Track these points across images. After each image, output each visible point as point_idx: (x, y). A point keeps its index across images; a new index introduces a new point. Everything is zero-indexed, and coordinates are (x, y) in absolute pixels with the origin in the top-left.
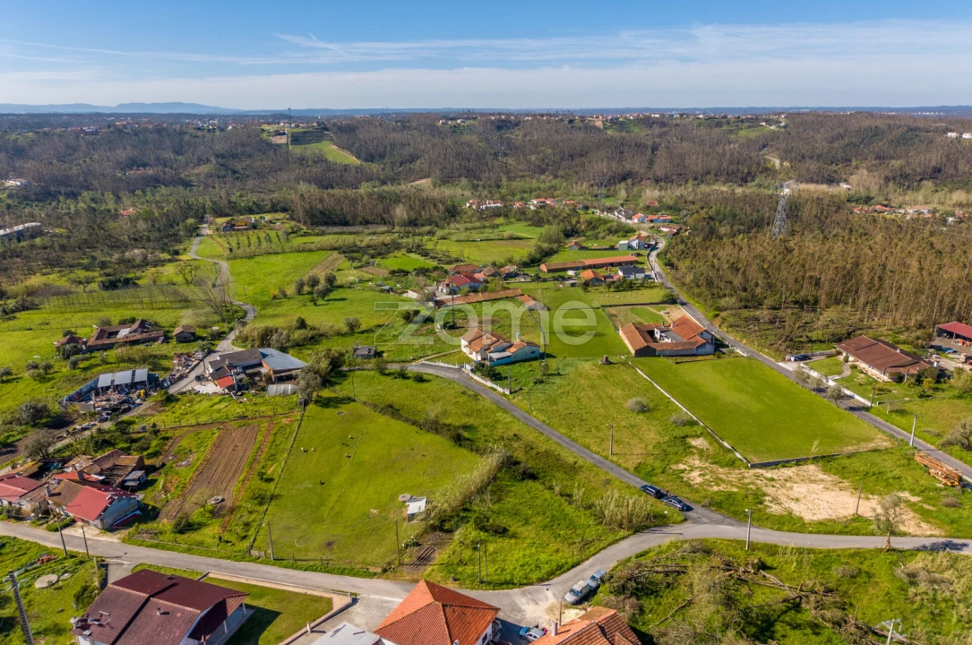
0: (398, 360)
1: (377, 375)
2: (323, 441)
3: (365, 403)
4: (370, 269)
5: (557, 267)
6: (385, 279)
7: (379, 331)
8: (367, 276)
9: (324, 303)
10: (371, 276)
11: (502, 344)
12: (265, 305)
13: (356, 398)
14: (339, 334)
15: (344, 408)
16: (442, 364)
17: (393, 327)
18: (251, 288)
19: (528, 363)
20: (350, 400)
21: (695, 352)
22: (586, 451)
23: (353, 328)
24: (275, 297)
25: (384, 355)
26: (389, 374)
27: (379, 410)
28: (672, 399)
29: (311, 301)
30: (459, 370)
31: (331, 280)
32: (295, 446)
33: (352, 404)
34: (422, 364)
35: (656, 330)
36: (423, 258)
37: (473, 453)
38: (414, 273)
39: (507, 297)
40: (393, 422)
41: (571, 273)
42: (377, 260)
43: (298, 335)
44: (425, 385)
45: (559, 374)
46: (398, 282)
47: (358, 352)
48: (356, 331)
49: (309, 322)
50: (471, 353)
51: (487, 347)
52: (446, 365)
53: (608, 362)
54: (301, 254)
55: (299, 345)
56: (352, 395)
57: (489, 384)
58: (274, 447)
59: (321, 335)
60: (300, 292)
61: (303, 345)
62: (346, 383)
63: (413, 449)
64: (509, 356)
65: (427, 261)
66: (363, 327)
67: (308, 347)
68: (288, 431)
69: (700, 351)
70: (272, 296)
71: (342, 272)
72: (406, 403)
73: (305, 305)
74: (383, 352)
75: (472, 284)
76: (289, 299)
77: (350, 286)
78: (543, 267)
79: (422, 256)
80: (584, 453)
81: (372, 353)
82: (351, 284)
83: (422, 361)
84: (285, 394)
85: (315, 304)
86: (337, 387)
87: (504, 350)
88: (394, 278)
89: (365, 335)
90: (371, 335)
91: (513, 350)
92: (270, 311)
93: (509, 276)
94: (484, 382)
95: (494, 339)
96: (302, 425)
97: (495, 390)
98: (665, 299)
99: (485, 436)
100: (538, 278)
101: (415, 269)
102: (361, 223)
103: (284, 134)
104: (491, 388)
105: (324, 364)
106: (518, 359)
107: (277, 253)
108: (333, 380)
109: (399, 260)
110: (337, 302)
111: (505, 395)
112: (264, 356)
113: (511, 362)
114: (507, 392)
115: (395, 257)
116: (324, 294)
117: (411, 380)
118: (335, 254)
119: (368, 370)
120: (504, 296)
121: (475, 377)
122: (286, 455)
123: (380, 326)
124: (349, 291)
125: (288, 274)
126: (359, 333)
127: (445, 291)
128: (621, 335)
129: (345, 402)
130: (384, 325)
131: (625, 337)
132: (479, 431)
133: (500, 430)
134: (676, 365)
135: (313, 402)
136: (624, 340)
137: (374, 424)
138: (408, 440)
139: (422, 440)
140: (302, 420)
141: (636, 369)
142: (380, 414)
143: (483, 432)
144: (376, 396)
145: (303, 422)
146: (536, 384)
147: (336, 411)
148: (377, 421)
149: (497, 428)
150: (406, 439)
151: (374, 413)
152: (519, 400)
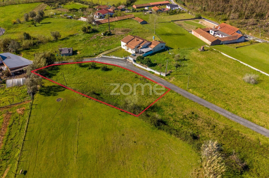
0: (87, 55)
1: (77, 67)
2: (49, 130)
3: (75, 90)
4: (60, 9)
5: (140, 6)
6: (68, 13)
7: (71, 39)
8: (59, 12)
9: (40, 25)
10: (61, 12)
11: (146, 43)
12: (9, 28)
13: (68, 86)
14: (50, 41)
15: (61, 95)
16: (114, 57)
17: (78, 36)
18: (3, 19)
19: (162, 54)
22: (252, 124)
23: (57, 37)
24: (15, 23)
25: (78, 52)
26: (85, 66)
27: (86, 95)
28: (261, 72)
29: (32, 24)
30: (125, 60)
31: (42, 14)
32: (27, 139)
33: (66, 90)
34: (102, 57)
35: (211, 31)
36: (82, 4)
37: (173, 136)
38: (80, 10)
39: (129, 19)
40: (98, 105)
41: (146, 8)
42: (62, 6)
43: (25, 43)
44: (109, 73)
45: (184, 60)
46: (74, 14)
47: (63, 52)
48: (59, 39)
49: (32, 35)
50: (128, 50)
51: (138, 45)
52: (117, 58)
53: (204, 50)
54: (28, 4)
55: (27, 49)
56: (64, 84)
57: (148, 69)
58: (9, 141)
59: (39, 43)
60: (27, 20)
61: (29, 49)
62: (58, 74)
63: (123, 135)
64: (151, 50)
65: (84, 5)
66: (62, 37)
67: (33, 50)
68: (21, 121)
70: (13, 23)
71: (47, 11)
72: (102, 88)
73: (30, 27)
74: (77, 51)
75: (109, 13)
76: (22, 24)
77: (52, 16)
78: (134, 7)
79: (81, 3)
80: (252, 126)
81: (71, 52)
82: (52, 15)
83: (101, 55)
84: (19, 85)
85: (35, 26)
86: (54, 78)
87: (147, 47)
88: (72, 12)
89: (64, 41)
90: (68, 40)
91: (153, 46)
92: (12, 30)
93: (123, 10)
94: (144, 68)
95: (141, 41)
96: (32, 114)
97: (153, 73)
98: (197, 17)
99: (172, 116)
100: (134, 11)
101: (80, 8)
104: (151, 72)
105: (43, 63)
106: (156, 51)
107: (16, 4)
108: (50, 72)
109: (72, 5)
110: (46, 24)
111: (162, 77)
112: (4, 58)
113: (152, 53)
114: (164, 75)
115: (70, 4)
116: (39, 20)
117: (100, 70)
118: (43, 4)
119: (71, 63)
120: (127, 18)
121: (137, 65)
122: (19, 152)
123: (71, 36)
124: (52, 19)
125: (21, 13)
126: (60, 40)
127: (97, 17)
128: (193, 34)
129: (61, 89)
130: (73, 35)
131: (200, 35)
132: (164, 111)
133: (178, 109)
134: (236, 49)
135: (38, 92)
136: (197, 37)
137: (86, 109)
138: (116, 124)
139: (126, 123)
140: (31, 109)
141: (221, 53)
142: (88, 99)
143: (167, 112)
144: (81, 83)
145: (32, 110)
146: (177, 67)
147: (55, 98)
148: (87, 105)
149: (175, 107)
150: (114, 122)
151: (83, 98)
152: (174, 80)
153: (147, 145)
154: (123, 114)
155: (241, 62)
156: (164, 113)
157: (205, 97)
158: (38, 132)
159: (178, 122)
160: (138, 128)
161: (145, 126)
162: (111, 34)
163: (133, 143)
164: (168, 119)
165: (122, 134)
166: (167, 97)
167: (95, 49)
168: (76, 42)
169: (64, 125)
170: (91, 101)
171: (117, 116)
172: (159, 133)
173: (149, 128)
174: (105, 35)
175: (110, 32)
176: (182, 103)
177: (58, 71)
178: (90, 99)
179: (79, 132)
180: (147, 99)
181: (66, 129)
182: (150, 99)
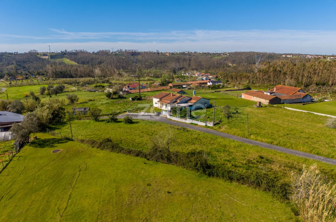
0: (108, 113)
1: (92, 121)
2: (28, 183)
3: (82, 141)
6: (93, 89)
7: (91, 103)
8: (82, 89)
9: (56, 96)
11: (184, 98)
13: (73, 138)
15: (60, 147)
17: (100, 101)
20: (68, 139)
21: (301, 101)
23: (73, 100)
24: (27, 96)
27: (97, 145)
31: (61, 88)
33: (70, 143)
34: (127, 115)
35: (265, 93)
39: (163, 90)
40: (114, 155)
41: (184, 86)
44: (134, 125)
45: (237, 113)
47: (76, 110)
48: (76, 103)
50: (161, 107)
51: (175, 100)
53: (261, 106)
56: (69, 136)
57: (189, 121)
62: (64, 128)
63: (149, 185)
64: (192, 105)
66: (80, 101)
69: (305, 100)
70: (25, 96)
71: (69, 88)
72: (123, 138)
73: (44, 98)
78: (171, 85)
81: (87, 110)
82: (73, 91)
84: (4, 140)
85: (51, 97)
86: (56, 131)
87: (186, 102)
89: (81, 105)
90: (86, 104)
91: (193, 101)
94: (183, 121)
95: (178, 95)
96: (9, 166)
97: (196, 124)
98: (246, 87)
101: (108, 86)
102: (79, 77)
103: (47, 55)
104: (192, 124)
108: (53, 126)
110: (64, 96)
111: (209, 127)
114: (211, 124)
116: (56, 92)
117: (122, 123)
118: (66, 85)
119: (85, 119)
121: (174, 118)
127: (127, 90)
128: (244, 98)
129: (62, 141)
130: (94, 100)
131: (252, 97)
132: (216, 157)
133: (238, 154)
134: (303, 106)
135: (29, 144)
136: (250, 99)
137: (94, 159)
138: (139, 173)
139: (156, 172)
140: (11, 160)
141: (285, 108)
142: (99, 149)
143: (221, 157)
144: (93, 135)
145: (12, 163)
146: (228, 118)
147: (52, 150)
148: (96, 155)
149: (232, 152)
150: (135, 172)
151: (92, 149)
152: (226, 128)
153: (190, 195)
154: (151, 162)
155: (315, 113)
156: (216, 159)
157: (275, 143)
158: (9, 186)
159: (240, 167)
160: (175, 176)
161: (187, 173)
162: (141, 99)
163: (167, 194)
164: (224, 164)
165: (148, 183)
166: (219, 144)
167: (119, 109)
168: (97, 105)
169: (55, 177)
170: (103, 151)
171: (142, 164)
172: (210, 182)
173: (194, 176)
174: (133, 99)
175: (140, 96)
176: (243, 148)
177: (66, 125)
178: (102, 149)
179: (76, 184)
180: (188, 146)
181: (56, 181)
182: (193, 146)
